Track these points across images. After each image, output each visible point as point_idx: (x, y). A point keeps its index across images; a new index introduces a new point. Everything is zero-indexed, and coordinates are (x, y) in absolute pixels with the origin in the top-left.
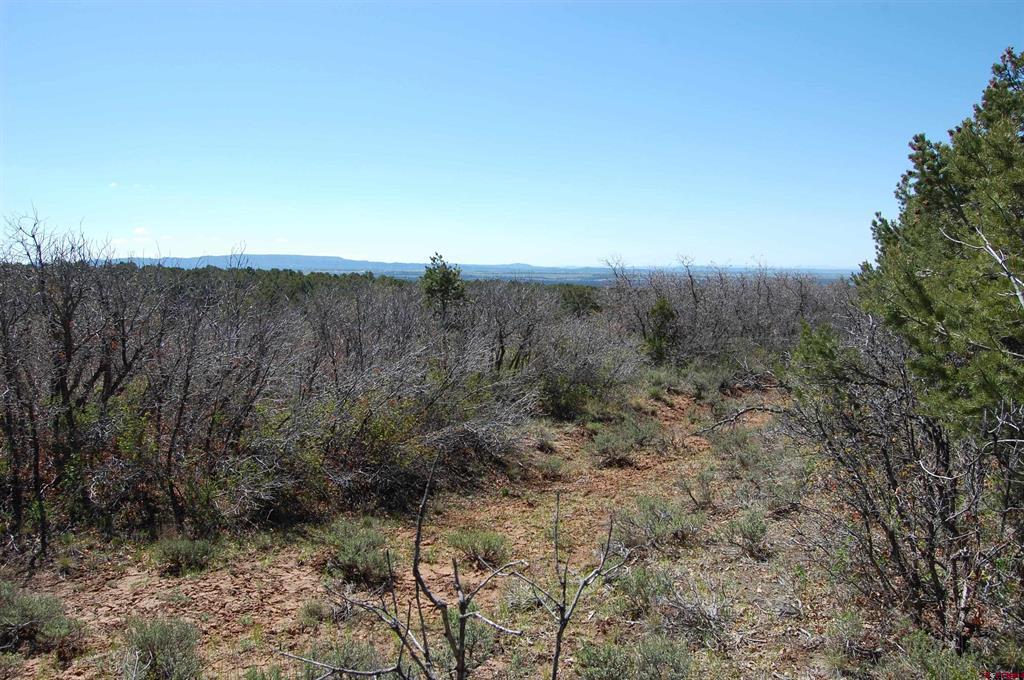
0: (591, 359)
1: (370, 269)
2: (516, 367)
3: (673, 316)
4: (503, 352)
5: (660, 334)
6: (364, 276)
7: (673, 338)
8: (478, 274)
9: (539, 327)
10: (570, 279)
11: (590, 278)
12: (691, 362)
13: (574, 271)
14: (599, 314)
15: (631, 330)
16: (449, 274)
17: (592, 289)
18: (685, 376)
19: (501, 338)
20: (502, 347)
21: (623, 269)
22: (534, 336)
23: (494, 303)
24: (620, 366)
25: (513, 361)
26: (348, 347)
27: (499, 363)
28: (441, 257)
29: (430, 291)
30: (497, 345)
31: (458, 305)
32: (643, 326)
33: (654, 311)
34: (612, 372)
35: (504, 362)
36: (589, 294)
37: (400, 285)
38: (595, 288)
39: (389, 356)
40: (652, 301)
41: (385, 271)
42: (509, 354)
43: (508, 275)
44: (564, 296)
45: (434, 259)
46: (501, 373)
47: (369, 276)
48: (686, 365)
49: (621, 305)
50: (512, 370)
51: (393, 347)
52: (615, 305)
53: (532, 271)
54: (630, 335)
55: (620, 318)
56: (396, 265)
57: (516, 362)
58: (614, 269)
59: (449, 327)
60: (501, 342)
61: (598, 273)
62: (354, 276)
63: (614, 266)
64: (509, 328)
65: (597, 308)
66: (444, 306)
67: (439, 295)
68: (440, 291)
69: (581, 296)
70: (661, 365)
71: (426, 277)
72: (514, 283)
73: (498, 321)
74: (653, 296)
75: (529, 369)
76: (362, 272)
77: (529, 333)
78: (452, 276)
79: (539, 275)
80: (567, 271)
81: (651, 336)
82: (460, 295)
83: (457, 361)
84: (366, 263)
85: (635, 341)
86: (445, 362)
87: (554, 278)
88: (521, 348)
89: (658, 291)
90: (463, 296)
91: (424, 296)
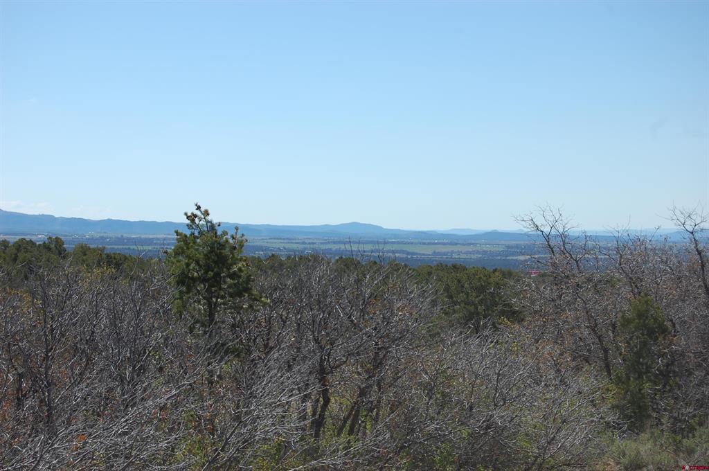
0: (500, 416)
1: (57, 231)
2: (350, 433)
3: (664, 331)
4: (327, 401)
5: (638, 367)
6: (46, 247)
7: (665, 375)
8: (276, 245)
9: (398, 352)
10: (459, 254)
11: (499, 254)
12: (701, 424)
13: (468, 240)
14: (517, 327)
15: (582, 358)
16: (222, 246)
17: (503, 274)
18: (690, 452)
19: (322, 373)
20: (325, 393)
21: (563, 236)
22: (387, 372)
23: (309, 305)
24: (559, 430)
25: (345, 420)
26: (19, 389)
27: (318, 424)
28: (206, 213)
29: (184, 280)
30: (314, 389)
31: (238, 309)
32: (606, 351)
33: (626, 322)
34: (543, 441)
35: (329, 421)
36: (498, 286)
37: (118, 265)
38: (510, 274)
39: (103, 408)
40: (622, 302)
41: (88, 234)
42: (338, 406)
43: (334, 247)
44: (447, 289)
45: (192, 218)
46: (323, 443)
47: (55, 247)
48: (692, 429)
49: (559, 310)
50: (344, 438)
51: (110, 390)
52: (549, 308)
53: (384, 238)
54: (578, 369)
55: (560, 336)
56: (109, 223)
57: (352, 424)
58: (547, 237)
59: (221, 351)
60: (323, 380)
61: (512, 244)
62: (24, 246)
63: (547, 230)
64: (338, 353)
65: (515, 316)
66: (212, 309)
67: (200, 287)
68: (203, 280)
69: (481, 290)
70: (641, 429)
71: (178, 252)
72: (348, 264)
73: (316, 341)
74: (626, 291)
75: (376, 435)
76: (40, 238)
77: (378, 364)
78: (226, 251)
79: (395, 247)
80: (453, 240)
81: (622, 370)
82: (242, 290)
83: (237, 418)
84: (50, 218)
85: (588, 380)
86: (211, 421)
87: (428, 251)
88: (363, 393)
89: (634, 281)
90: (247, 290)
91: (173, 291)
